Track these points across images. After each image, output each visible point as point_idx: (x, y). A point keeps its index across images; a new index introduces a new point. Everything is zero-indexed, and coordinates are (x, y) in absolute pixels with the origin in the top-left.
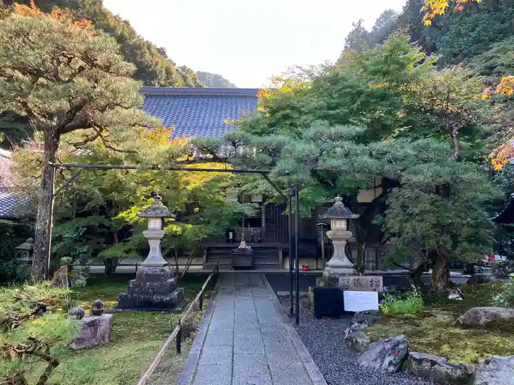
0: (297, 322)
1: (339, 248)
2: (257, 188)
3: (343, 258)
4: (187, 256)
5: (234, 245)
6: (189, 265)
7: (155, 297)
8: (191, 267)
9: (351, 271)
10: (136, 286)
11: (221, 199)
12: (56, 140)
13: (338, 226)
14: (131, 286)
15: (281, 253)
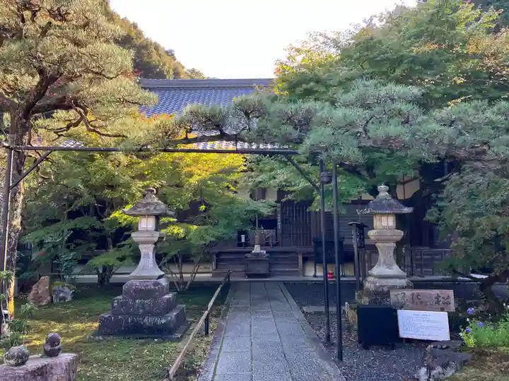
0: (340, 357)
1: (386, 251)
2: (275, 178)
3: (392, 265)
4: (192, 262)
5: (248, 249)
6: (196, 273)
7: (146, 320)
8: (197, 275)
9: (403, 282)
10: (122, 305)
11: (232, 195)
12: (24, 121)
13: (384, 224)
14: (116, 304)
15: (301, 258)
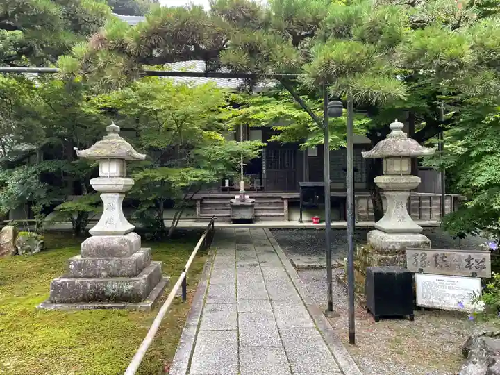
0: (352, 340)
5: (232, 194)
6: (178, 220)
9: (419, 238)
13: (397, 168)
14: (72, 267)
15: (286, 203)
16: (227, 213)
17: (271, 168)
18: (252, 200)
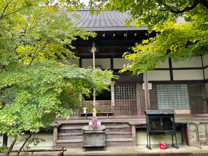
15: (134, 129)
16: (80, 139)
17: (118, 99)
18: (104, 127)
